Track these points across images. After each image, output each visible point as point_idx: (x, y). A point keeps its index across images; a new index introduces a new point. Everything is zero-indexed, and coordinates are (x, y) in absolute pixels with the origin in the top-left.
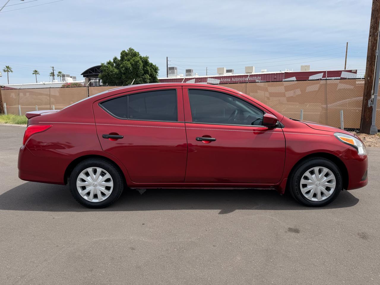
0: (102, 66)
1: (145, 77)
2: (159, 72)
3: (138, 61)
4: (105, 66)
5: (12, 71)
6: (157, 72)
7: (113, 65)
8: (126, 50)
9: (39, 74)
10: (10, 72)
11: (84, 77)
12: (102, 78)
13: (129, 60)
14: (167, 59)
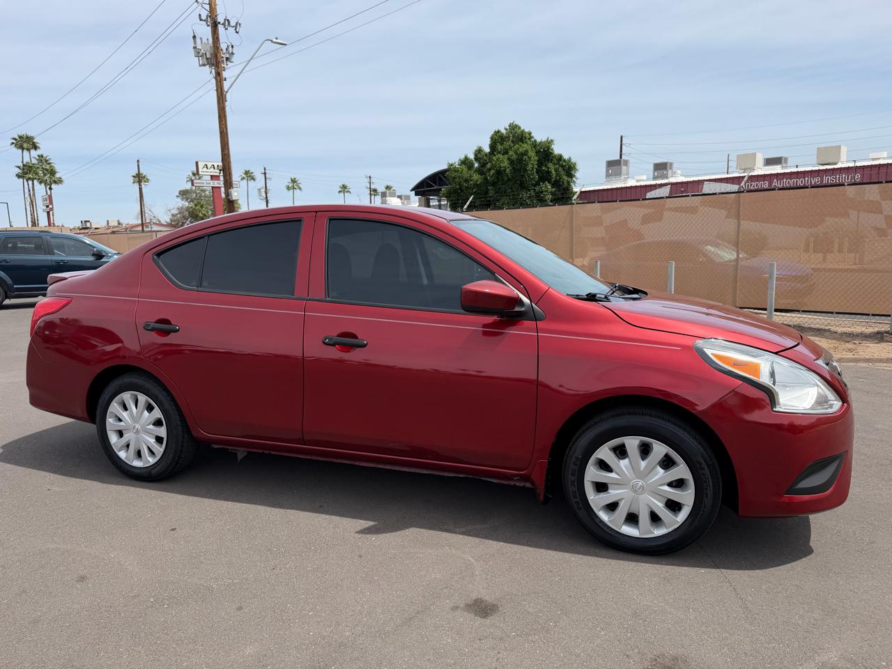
0: (451, 169)
1: (541, 188)
2: (577, 174)
3: (526, 153)
4: (456, 170)
5: (300, 189)
6: (571, 176)
7: (473, 164)
8: (503, 128)
9: (350, 192)
10: (298, 190)
11: (416, 195)
12: (448, 196)
13: (506, 152)
14: (621, 142)
